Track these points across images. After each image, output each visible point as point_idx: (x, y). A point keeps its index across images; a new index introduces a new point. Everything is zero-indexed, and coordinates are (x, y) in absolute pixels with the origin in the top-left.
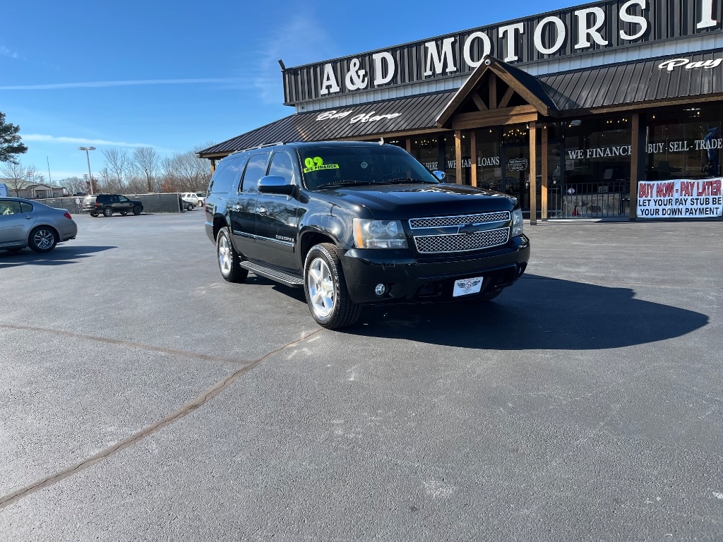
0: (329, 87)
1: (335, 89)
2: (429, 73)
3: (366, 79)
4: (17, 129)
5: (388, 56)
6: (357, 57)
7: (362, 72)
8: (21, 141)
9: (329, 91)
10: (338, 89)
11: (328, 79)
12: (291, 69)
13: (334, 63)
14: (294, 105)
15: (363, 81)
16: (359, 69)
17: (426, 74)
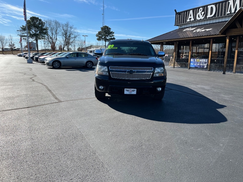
0: (190, 19)
1: (192, 19)
2: (229, 12)
3: (204, 15)
4: (113, 33)
5: (214, 6)
6: (202, 7)
7: (203, 13)
8: (114, 36)
9: (190, 20)
10: (193, 20)
11: (191, 16)
12: (178, 13)
13: (193, 10)
14: (178, 26)
15: (203, 16)
16: (202, 12)
17: (227, 13)
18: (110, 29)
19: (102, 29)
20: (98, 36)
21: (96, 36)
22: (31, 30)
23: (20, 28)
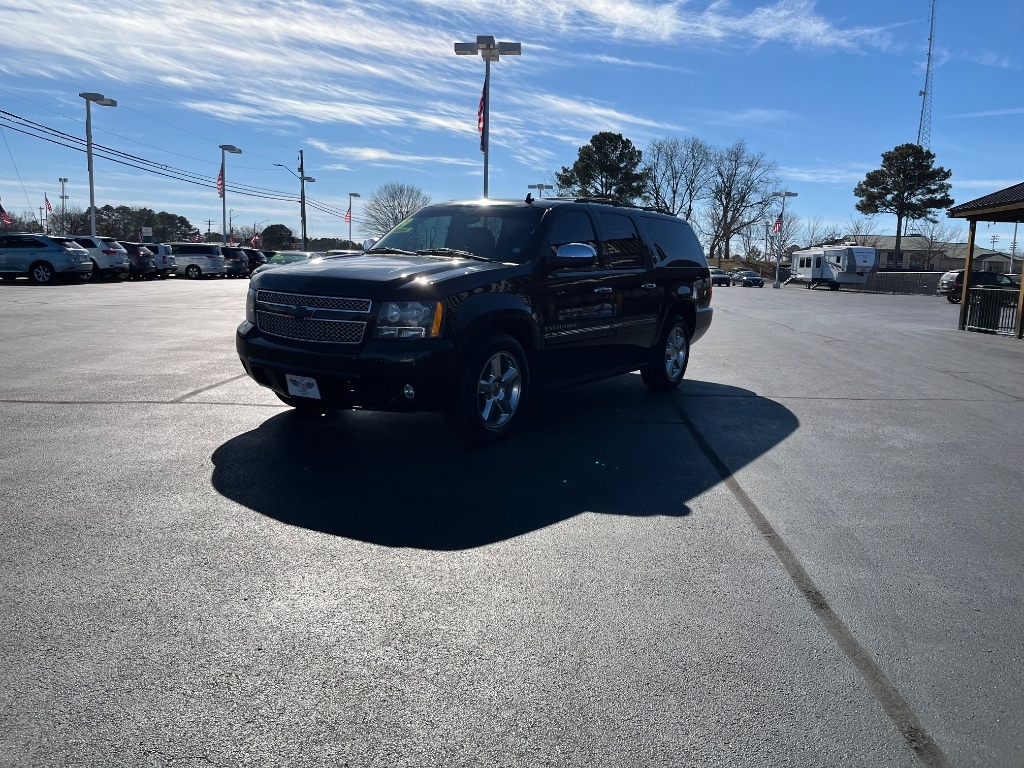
4: (947, 175)
8: (949, 191)
18: (929, 155)
19: (887, 158)
20: (863, 190)
21: (856, 195)
22: (589, 183)
23: (555, 177)
